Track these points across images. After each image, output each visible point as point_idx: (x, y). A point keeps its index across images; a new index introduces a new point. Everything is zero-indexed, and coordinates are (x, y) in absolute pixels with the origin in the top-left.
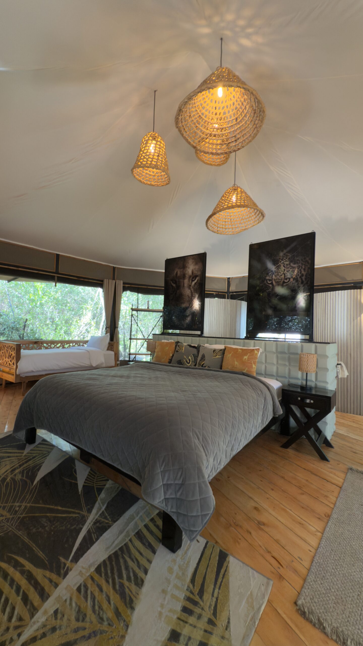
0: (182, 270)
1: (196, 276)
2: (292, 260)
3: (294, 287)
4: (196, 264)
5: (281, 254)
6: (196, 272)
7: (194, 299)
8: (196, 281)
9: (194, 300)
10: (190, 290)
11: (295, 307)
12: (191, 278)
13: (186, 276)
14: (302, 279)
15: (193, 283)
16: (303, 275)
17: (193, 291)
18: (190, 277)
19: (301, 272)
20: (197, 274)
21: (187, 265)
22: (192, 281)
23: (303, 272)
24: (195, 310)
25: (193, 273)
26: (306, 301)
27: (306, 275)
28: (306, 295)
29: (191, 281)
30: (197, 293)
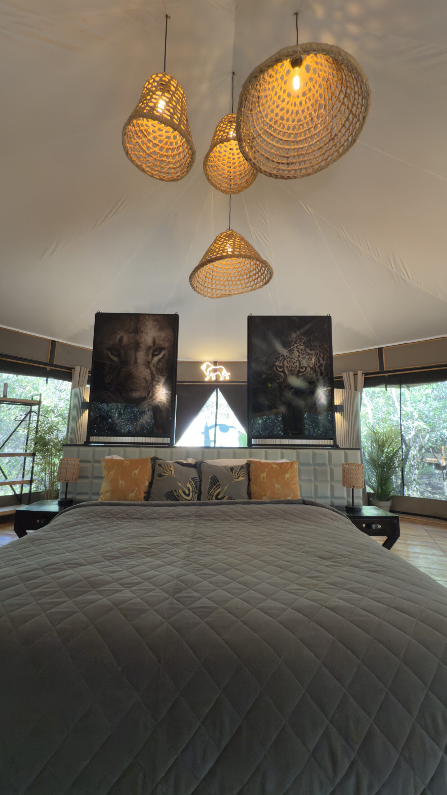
0: (132, 335)
1: (161, 349)
2: (308, 345)
3: (312, 379)
4: (161, 329)
5: (294, 335)
6: (161, 343)
7: (156, 385)
8: (160, 356)
9: (158, 386)
10: (148, 370)
11: (315, 404)
12: (151, 351)
13: (140, 347)
14: (321, 370)
15: (156, 359)
16: (321, 365)
17: (155, 372)
18: (149, 348)
19: (319, 362)
20: (163, 346)
21: (142, 329)
22: (154, 355)
23: (322, 362)
24: (159, 402)
25: (154, 342)
26: (327, 397)
27: (325, 366)
28: (327, 390)
29: (150, 356)
30: (163, 376)
